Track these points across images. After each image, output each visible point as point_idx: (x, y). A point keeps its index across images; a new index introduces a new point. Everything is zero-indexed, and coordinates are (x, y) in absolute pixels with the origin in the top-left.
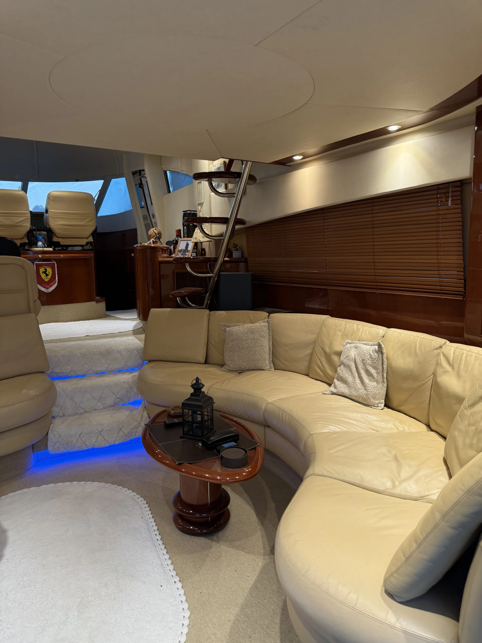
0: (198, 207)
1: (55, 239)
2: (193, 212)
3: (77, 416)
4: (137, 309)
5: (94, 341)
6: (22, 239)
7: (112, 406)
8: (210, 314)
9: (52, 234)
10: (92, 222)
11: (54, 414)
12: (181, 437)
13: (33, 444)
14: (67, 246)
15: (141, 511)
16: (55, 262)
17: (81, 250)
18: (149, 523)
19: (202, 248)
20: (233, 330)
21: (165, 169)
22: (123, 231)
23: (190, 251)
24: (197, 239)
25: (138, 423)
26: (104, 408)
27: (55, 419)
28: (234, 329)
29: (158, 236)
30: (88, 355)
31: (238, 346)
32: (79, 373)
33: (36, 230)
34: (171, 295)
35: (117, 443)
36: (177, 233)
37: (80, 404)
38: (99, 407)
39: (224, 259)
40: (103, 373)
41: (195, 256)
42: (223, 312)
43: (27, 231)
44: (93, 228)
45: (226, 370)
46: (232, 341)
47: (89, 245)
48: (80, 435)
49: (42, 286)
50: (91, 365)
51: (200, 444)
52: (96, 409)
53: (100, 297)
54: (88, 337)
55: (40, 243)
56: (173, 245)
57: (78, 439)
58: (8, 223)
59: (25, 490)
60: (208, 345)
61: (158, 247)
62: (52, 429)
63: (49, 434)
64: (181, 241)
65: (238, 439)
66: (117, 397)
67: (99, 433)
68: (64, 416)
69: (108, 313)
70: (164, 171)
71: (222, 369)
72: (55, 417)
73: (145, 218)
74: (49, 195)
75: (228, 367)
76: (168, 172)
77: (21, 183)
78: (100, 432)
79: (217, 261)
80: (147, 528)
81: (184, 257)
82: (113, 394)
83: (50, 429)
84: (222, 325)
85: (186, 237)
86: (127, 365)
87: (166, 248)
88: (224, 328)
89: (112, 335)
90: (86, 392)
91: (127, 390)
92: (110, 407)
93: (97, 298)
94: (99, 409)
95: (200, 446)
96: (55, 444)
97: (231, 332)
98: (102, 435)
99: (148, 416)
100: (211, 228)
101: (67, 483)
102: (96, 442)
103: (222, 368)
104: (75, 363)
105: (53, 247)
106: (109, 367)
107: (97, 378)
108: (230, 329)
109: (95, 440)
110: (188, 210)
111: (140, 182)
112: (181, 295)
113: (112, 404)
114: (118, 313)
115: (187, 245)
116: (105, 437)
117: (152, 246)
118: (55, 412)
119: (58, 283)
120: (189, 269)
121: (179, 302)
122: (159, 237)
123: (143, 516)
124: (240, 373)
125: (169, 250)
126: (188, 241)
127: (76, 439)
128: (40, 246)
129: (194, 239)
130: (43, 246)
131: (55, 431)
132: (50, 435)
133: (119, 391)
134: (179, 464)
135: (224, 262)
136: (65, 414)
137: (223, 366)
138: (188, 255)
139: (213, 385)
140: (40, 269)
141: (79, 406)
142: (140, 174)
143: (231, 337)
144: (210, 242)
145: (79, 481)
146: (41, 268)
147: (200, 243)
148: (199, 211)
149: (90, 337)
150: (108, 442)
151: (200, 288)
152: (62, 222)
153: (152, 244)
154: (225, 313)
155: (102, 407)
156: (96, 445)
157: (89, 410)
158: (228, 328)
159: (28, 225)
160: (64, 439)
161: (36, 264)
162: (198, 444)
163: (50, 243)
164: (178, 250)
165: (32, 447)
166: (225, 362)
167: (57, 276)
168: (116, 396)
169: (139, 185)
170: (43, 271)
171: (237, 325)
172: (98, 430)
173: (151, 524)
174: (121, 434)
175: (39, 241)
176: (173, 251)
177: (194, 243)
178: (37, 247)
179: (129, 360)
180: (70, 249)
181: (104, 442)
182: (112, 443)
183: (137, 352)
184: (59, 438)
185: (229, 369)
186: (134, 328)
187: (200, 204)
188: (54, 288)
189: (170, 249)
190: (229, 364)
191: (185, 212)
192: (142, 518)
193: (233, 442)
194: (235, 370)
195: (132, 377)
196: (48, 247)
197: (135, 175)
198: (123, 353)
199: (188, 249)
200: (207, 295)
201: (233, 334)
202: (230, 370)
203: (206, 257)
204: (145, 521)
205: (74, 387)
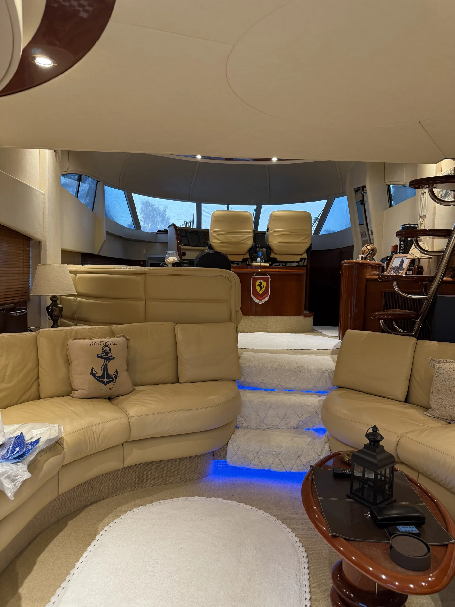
0: (420, 219)
1: (273, 256)
2: (412, 226)
3: (259, 431)
4: (339, 327)
5: (289, 355)
6: (244, 254)
7: (295, 428)
8: (418, 343)
9: (270, 250)
10: (308, 239)
11: (239, 424)
12: (348, 497)
13: (213, 451)
14: (286, 262)
15: (298, 566)
16: (269, 276)
17: (297, 266)
18: (302, 587)
19: (419, 266)
20: (444, 367)
21: (388, 183)
22: (341, 248)
23: (404, 268)
24: (413, 255)
25: (318, 455)
26: (287, 428)
27: (238, 430)
28: (446, 367)
29: (371, 252)
30: (279, 369)
31: (450, 388)
32: (269, 387)
33: (260, 247)
34: (373, 316)
35: (293, 471)
36: (393, 249)
37: (264, 419)
38: (283, 427)
39: (443, 278)
40: (292, 390)
41: (411, 274)
42: (435, 343)
43: (250, 248)
44: (308, 245)
45: (430, 415)
46: (442, 381)
47: (303, 261)
48: (258, 453)
49: (257, 297)
50: (280, 381)
51: (369, 514)
52: (279, 428)
53: (309, 312)
54: (287, 351)
55: (259, 259)
56: (386, 262)
57: (255, 456)
58: (234, 240)
59: (196, 498)
60: (410, 379)
61: (367, 264)
62: (232, 440)
63: (229, 444)
64: (396, 257)
65: (424, 523)
66: (301, 420)
67: (276, 455)
68: (247, 427)
69: (316, 328)
70: (387, 185)
71: (425, 413)
72: (239, 427)
73: (363, 235)
74: (271, 215)
75: (434, 412)
76: (391, 186)
77: (256, 206)
78: (278, 455)
79: (434, 281)
80: (298, 593)
81: (397, 275)
82: (297, 416)
83: (231, 439)
84: (430, 359)
85: (402, 254)
86: (316, 386)
87: (377, 265)
88: (433, 363)
89: (309, 352)
90: (271, 407)
91: (311, 414)
92: (292, 429)
93: (306, 312)
94: (282, 429)
95: (368, 517)
96: (233, 456)
97: (441, 370)
98: (280, 459)
99: (330, 450)
100: (433, 243)
101: (235, 503)
102: (272, 464)
103: (425, 411)
104: (266, 376)
105: (270, 262)
106: (298, 385)
107: (284, 395)
108: (440, 366)
109: (271, 462)
110: (408, 223)
111: (362, 199)
112: (386, 318)
113: (295, 426)
114: (325, 329)
115: (403, 262)
116: (282, 461)
117: (361, 262)
118: (239, 422)
119: (270, 295)
120: (396, 289)
121: (382, 325)
122: (373, 253)
123: (298, 574)
124: (450, 423)
125: (381, 268)
126: (403, 258)
127: (254, 456)
128: (259, 262)
129: (410, 255)
130: (261, 261)
131: (234, 442)
132: (230, 446)
133: (303, 414)
134: (334, 536)
135: (442, 282)
136: (249, 427)
137: (428, 409)
138: (401, 273)
139: (407, 433)
140: (256, 283)
141: (263, 421)
142: (363, 190)
143: (441, 376)
144: (431, 259)
145: (246, 504)
146: (257, 281)
147: (418, 260)
148: (421, 225)
149: (289, 351)
150: (284, 468)
151: (411, 311)
152: (280, 240)
153: (361, 261)
154: (437, 345)
155: (285, 427)
156: (272, 467)
157: (272, 427)
158: (438, 364)
159: (251, 242)
160: (242, 453)
161: (253, 277)
162: (366, 514)
163: (268, 259)
164: (391, 268)
165: (212, 453)
166: (431, 405)
167: (270, 289)
168: (300, 418)
169: (361, 202)
170: (258, 284)
171: (450, 362)
172: (275, 452)
173: (304, 588)
174: (299, 462)
175: (259, 257)
176: (385, 268)
177: (410, 260)
178: (256, 263)
179: (319, 381)
180: (288, 264)
181: (280, 466)
182: (288, 470)
183: (328, 374)
184: (237, 450)
185: (435, 415)
186: (335, 347)
187: (421, 216)
188: (266, 300)
189: (382, 266)
190: (436, 409)
191: (403, 226)
192: (296, 576)
193: (414, 526)
194: (443, 417)
195: (319, 401)
196: (265, 263)
197: (357, 193)
198: (313, 373)
199: (403, 266)
200: (418, 320)
201: (443, 373)
202: (436, 417)
203: (424, 275)
204: (298, 581)
205: (260, 400)
